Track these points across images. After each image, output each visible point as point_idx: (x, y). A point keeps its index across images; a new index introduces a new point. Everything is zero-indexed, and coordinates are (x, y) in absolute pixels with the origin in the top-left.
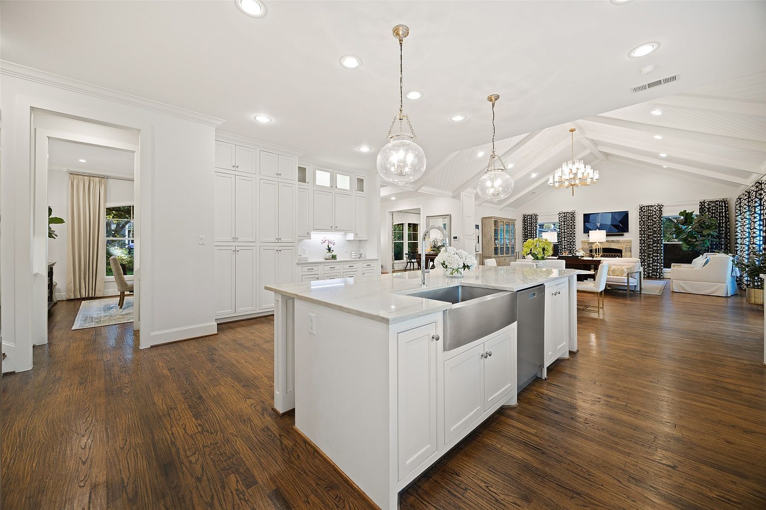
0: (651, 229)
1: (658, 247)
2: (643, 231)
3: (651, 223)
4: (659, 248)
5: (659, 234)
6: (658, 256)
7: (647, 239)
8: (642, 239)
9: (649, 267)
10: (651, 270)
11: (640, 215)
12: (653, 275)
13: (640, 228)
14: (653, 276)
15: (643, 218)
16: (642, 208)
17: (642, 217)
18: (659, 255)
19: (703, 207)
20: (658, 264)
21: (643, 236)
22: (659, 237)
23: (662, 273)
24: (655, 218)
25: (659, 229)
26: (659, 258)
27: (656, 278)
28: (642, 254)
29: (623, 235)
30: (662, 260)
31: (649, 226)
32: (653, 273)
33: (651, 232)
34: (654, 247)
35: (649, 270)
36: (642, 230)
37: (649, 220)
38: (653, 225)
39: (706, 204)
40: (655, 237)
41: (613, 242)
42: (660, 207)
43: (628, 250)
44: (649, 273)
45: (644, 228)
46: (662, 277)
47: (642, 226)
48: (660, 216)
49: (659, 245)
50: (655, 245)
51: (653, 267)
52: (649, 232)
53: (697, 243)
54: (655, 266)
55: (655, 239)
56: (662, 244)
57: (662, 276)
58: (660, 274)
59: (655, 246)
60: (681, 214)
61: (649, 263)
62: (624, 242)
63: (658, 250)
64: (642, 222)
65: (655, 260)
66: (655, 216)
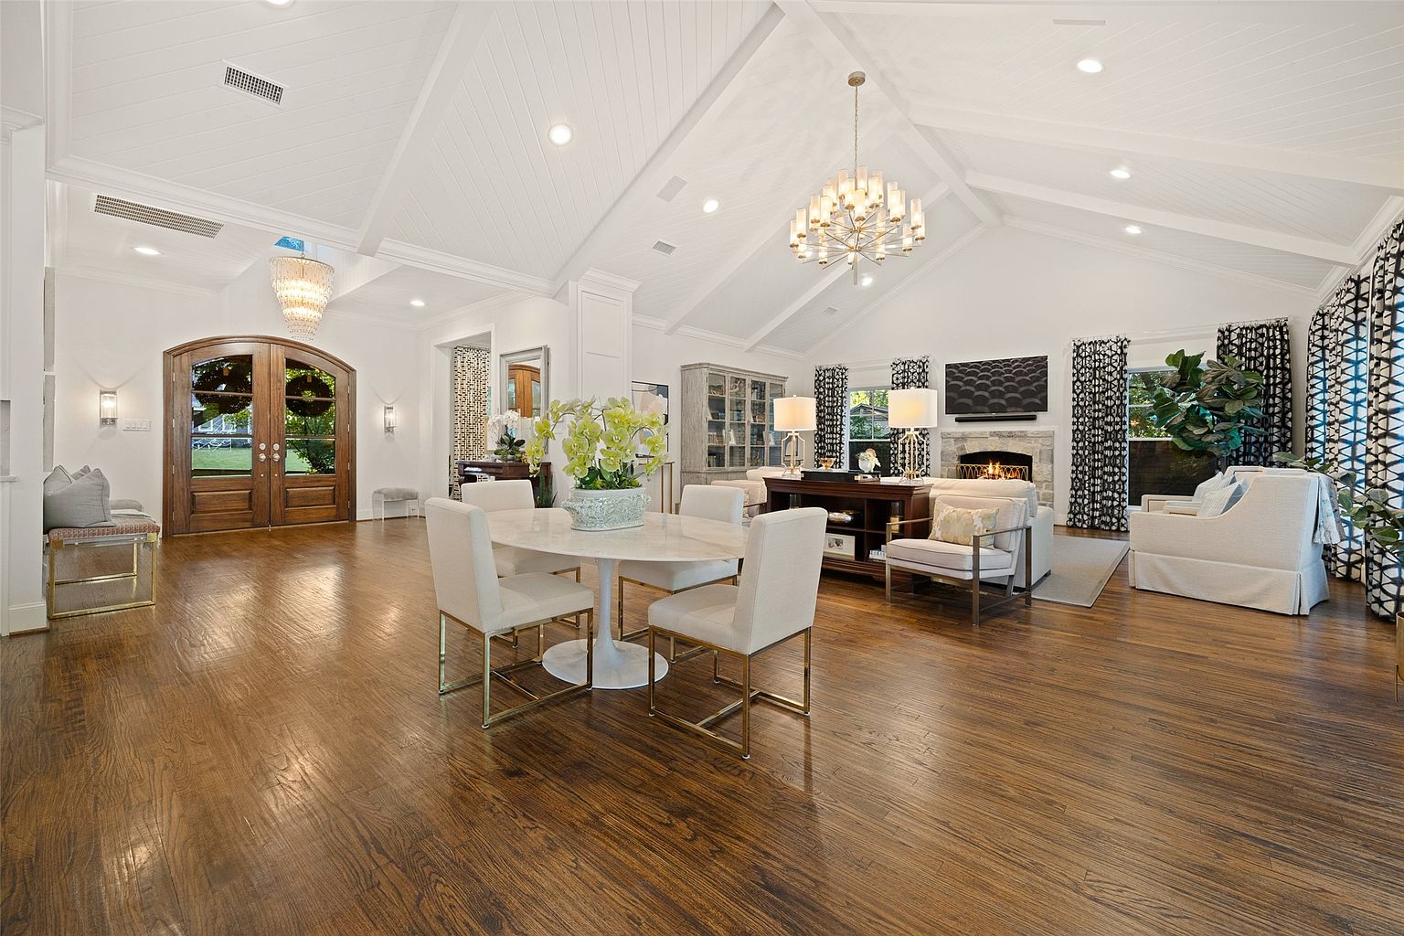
0: (1098, 403)
1: (1116, 449)
2: (1082, 408)
3: (1099, 386)
4: (1117, 453)
5: (1118, 415)
6: (1115, 474)
7: (1090, 430)
8: (1078, 429)
9: (1094, 501)
10: (1097, 510)
11: (1074, 367)
12: (1103, 522)
13: (1074, 399)
14: (1103, 526)
15: (1082, 375)
16: (1078, 347)
17: (1078, 372)
18: (1116, 470)
19: (1226, 342)
20: (1116, 495)
21: (1081, 420)
22: (1117, 424)
23: (1123, 517)
24: (1110, 374)
25: (1118, 402)
26: (1116, 478)
27: (1110, 530)
28: (1077, 467)
29: (1033, 418)
30: (1124, 482)
31: (1094, 394)
32: (1103, 518)
33: (1099, 410)
34: (1106, 448)
35: (1094, 510)
36: (1078, 405)
37: (1095, 378)
38: (1104, 392)
39: (1234, 336)
40: (1109, 424)
41: (1011, 435)
42: (1123, 345)
43: (1045, 456)
44: (1093, 518)
45: (1082, 399)
46: (1123, 529)
47: (1078, 395)
48: (1121, 368)
49: (1117, 445)
50: (1109, 443)
51: (1104, 502)
52: (1095, 411)
53: (1210, 438)
54: (1107, 498)
55: (1109, 429)
56: (1125, 441)
57: (1123, 525)
58: (1119, 520)
59: (1109, 448)
60: (1172, 360)
61: (1094, 492)
62: (1037, 436)
63: (1116, 457)
64: (1078, 384)
65: (1109, 483)
66: (1109, 369)
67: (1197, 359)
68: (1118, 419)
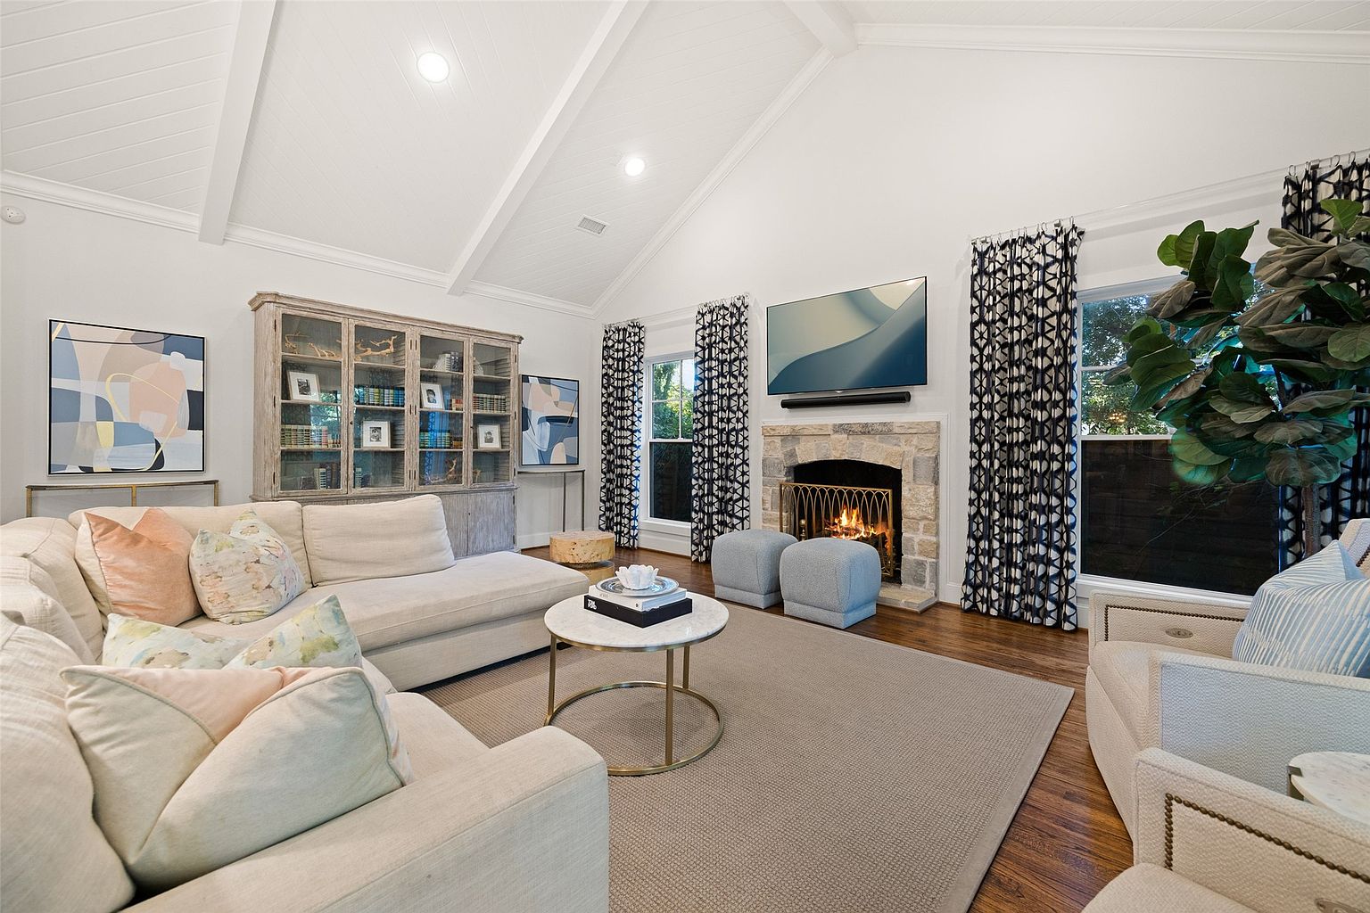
0: (1018, 363)
1: (1053, 457)
2: (988, 374)
3: (1020, 328)
4: (1055, 466)
5: (1057, 387)
6: (1052, 509)
7: (1002, 418)
8: (980, 417)
9: (1010, 564)
10: (1015, 581)
11: (973, 295)
12: (1029, 608)
13: (973, 359)
14: (1028, 616)
15: (990, 308)
16: (982, 255)
17: (982, 304)
18: (1054, 501)
19: (1306, 205)
20: (1053, 554)
21: (986, 399)
22: (1056, 404)
23: (1067, 601)
24: (1043, 302)
25: (1057, 360)
26: (1054, 518)
27: (1041, 624)
28: (979, 493)
29: (904, 398)
30: (1070, 528)
31: (1011, 346)
32: (1029, 599)
33: (1021, 379)
34: (1035, 457)
35: (1010, 580)
36: (981, 369)
37: (1012, 314)
38: (1028, 342)
39: (1325, 191)
40: (1040, 406)
41: (866, 430)
42: (1068, 240)
43: (924, 470)
44: (1009, 597)
45: (990, 358)
46: (1067, 626)
47: (981, 350)
48: (1065, 290)
49: (1056, 449)
50: (1039, 446)
51: (1031, 566)
52: (1012, 380)
53: (1281, 433)
54: (1036, 559)
55: (1040, 416)
56: (1071, 441)
57: (1067, 618)
58: (1059, 605)
59: (1040, 456)
60: (1172, 250)
61: (1010, 545)
62: (910, 432)
63: (1054, 474)
64: (982, 328)
65: (1040, 528)
66: (1040, 292)
67: (1240, 238)
68: (1057, 396)
